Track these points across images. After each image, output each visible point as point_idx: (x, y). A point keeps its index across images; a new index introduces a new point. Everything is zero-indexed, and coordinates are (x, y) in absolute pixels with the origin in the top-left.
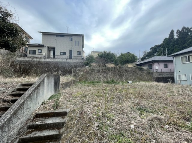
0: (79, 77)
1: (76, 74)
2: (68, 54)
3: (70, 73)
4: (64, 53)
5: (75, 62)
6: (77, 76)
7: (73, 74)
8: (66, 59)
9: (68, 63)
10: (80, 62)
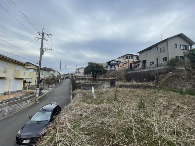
0: (160, 83)
1: (158, 81)
2: (155, 63)
3: (153, 80)
4: (153, 63)
5: (160, 70)
6: (158, 83)
7: (155, 81)
8: (152, 68)
9: (154, 71)
10: (165, 69)
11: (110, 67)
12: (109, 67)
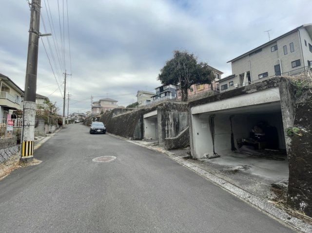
2: (272, 74)
4: (265, 75)
11: (165, 95)
12: (163, 95)
